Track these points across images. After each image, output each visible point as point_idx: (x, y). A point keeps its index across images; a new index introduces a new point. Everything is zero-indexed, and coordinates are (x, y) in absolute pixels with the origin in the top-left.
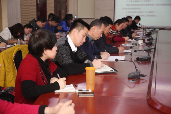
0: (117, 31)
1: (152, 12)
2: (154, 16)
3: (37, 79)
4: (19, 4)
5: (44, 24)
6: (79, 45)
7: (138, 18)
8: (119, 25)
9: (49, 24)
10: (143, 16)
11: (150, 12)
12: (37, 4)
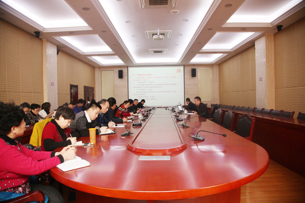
0: (125, 109)
1: (154, 97)
2: (156, 99)
3: (55, 139)
4: (57, 93)
5: (74, 106)
6: (93, 120)
7: (143, 101)
8: (126, 104)
9: (77, 106)
10: (148, 99)
11: (153, 97)
12: (71, 93)
